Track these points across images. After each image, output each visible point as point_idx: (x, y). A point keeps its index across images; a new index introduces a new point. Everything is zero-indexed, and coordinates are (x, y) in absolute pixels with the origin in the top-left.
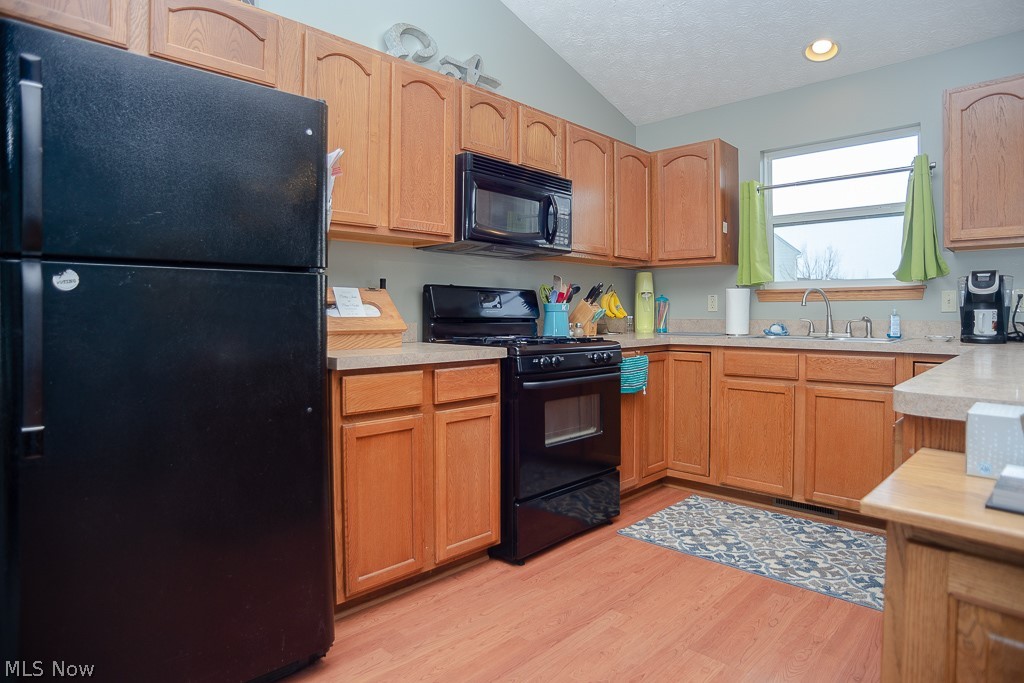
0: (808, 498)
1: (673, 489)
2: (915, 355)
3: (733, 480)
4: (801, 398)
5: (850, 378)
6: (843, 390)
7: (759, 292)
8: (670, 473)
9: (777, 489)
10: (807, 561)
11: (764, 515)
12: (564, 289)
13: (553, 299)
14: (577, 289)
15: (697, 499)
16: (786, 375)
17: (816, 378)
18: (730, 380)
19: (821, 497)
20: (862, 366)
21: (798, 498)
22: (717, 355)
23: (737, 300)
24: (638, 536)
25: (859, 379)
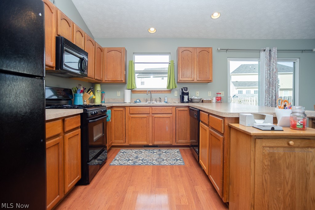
0: (153, 144)
1: (114, 149)
2: (176, 106)
3: (133, 143)
4: (151, 119)
5: (163, 112)
6: (161, 115)
7: (133, 91)
8: (113, 144)
9: (145, 143)
10: (161, 159)
11: (143, 150)
12: (82, 89)
13: (78, 92)
14: (85, 89)
15: (123, 150)
16: (147, 113)
17: (154, 113)
18: (131, 115)
19: (156, 143)
20: (165, 109)
21: (151, 144)
22: (127, 109)
23: (128, 93)
24: (117, 164)
25: (164, 113)
